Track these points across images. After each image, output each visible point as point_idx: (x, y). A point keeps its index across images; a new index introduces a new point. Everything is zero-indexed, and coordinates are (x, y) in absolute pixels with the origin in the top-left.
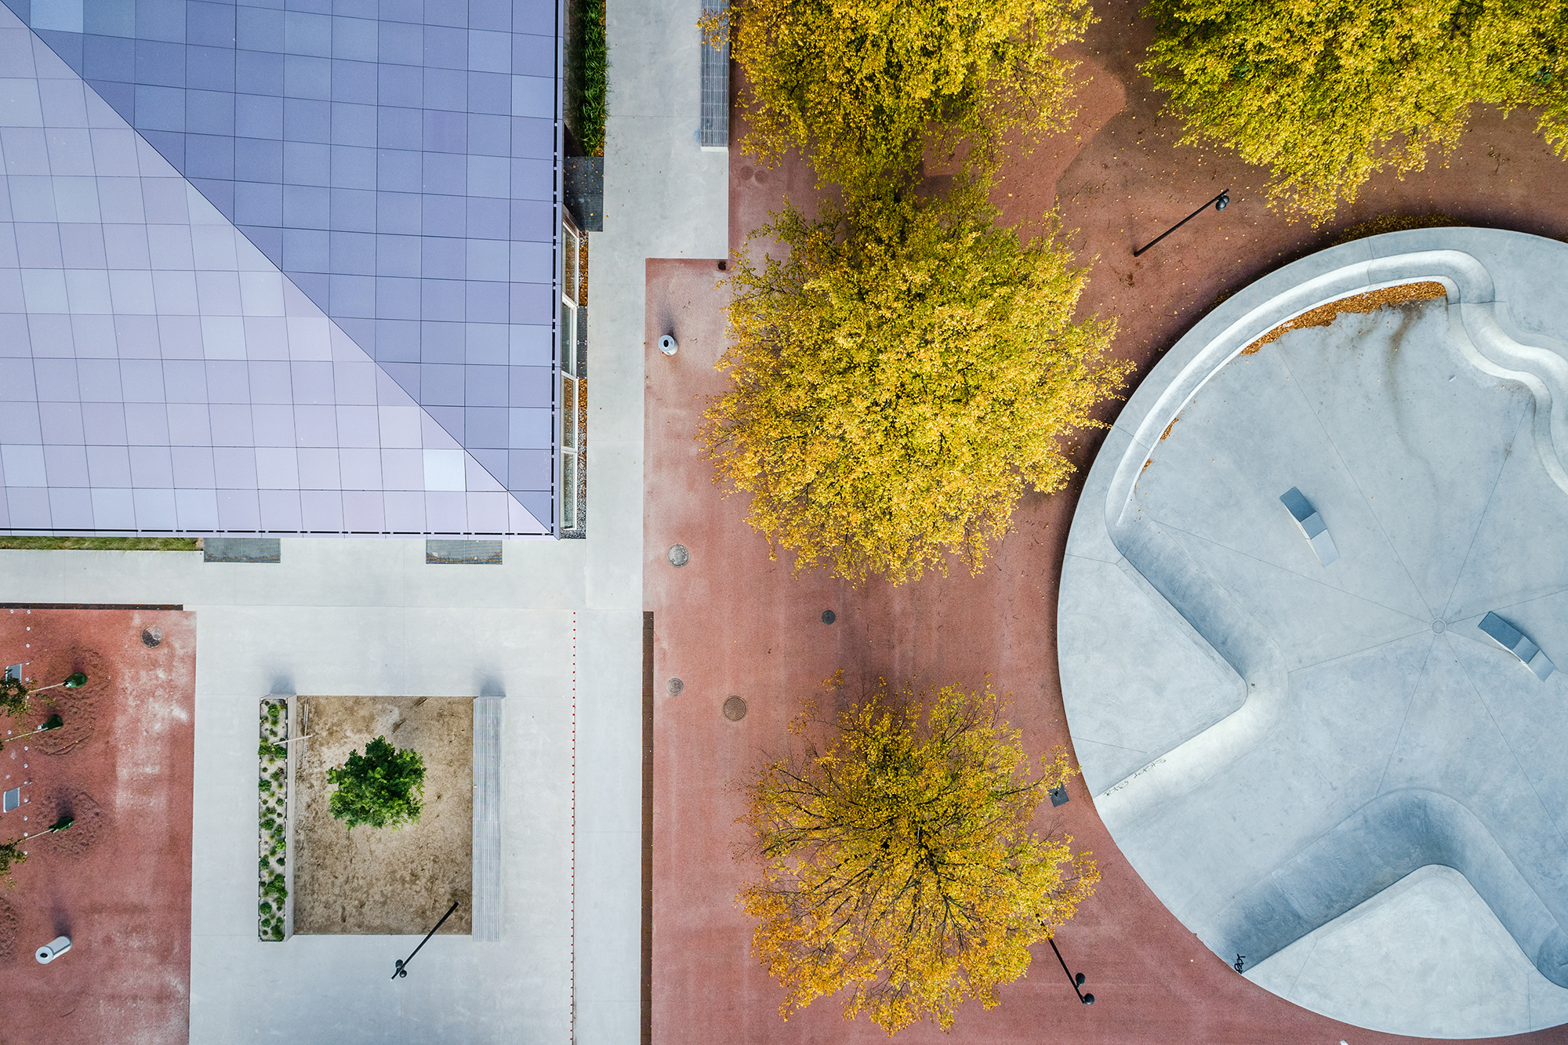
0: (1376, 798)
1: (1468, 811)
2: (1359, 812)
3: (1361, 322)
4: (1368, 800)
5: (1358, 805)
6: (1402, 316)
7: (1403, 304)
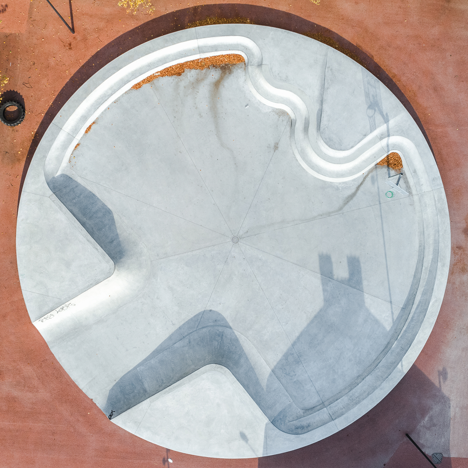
0: (196, 330)
1: (246, 339)
2: (187, 337)
3: (198, 74)
4: (191, 331)
5: (186, 334)
6: (220, 72)
7: (221, 66)
